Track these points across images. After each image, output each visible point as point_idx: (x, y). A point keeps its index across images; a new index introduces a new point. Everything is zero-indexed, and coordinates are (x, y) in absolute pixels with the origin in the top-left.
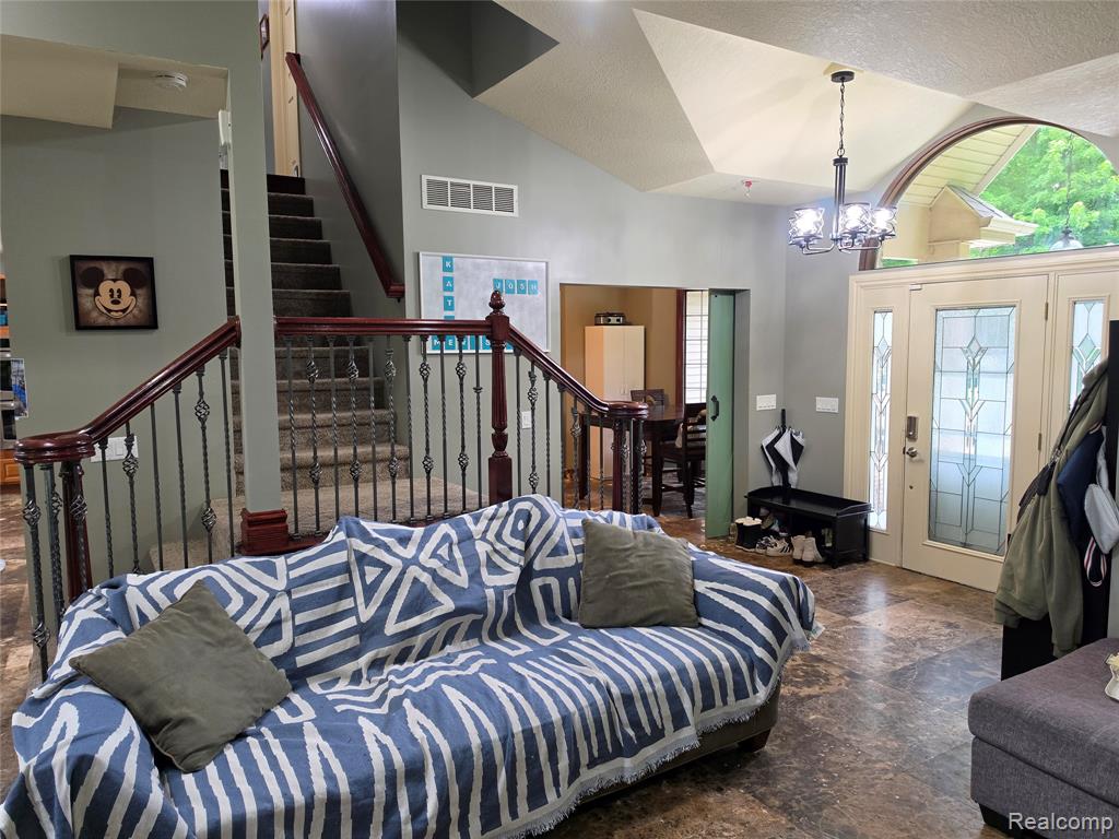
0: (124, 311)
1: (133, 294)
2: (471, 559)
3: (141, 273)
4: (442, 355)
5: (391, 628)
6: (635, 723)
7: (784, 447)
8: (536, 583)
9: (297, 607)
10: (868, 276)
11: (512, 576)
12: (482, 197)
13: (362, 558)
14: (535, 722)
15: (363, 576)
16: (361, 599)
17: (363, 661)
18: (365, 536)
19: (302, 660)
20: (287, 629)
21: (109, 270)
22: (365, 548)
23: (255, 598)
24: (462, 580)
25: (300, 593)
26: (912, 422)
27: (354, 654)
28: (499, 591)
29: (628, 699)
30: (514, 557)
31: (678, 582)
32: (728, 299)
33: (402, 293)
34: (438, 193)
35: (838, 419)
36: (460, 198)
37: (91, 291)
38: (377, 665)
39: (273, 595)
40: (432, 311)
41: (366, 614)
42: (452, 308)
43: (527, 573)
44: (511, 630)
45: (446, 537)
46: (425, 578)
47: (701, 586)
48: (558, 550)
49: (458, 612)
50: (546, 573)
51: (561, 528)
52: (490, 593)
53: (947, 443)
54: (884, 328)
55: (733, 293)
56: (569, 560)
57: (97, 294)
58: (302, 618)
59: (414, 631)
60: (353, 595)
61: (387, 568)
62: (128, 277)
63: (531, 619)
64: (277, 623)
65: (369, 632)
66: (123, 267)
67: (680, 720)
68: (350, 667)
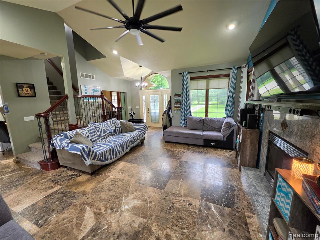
0: (29, 93)
1: (30, 90)
2: (109, 126)
3: (32, 87)
4: (86, 101)
5: (102, 135)
6: (134, 140)
7: (132, 113)
8: (116, 129)
9: (90, 134)
10: (141, 91)
11: (114, 128)
12: (90, 77)
13: (96, 127)
14: (126, 140)
15: (96, 129)
16: (97, 132)
17: (100, 139)
18: (95, 124)
19: (92, 140)
20: (90, 136)
21: (25, 86)
22: (96, 126)
23: (84, 133)
24: (109, 129)
25: (90, 132)
26: (148, 109)
27: (98, 139)
28: (113, 130)
29: (133, 137)
30: (114, 126)
31: (133, 127)
32: (123, 93)
33: (78, 91)
34: (83, 76)
35: (139, 109)
36: (86, 77)
37: (21, 90)
38: (102, 139)
39: (87, 133)
40: (84, 94)
41: (99, 134)
42: (86, 94)
43: (115, 128)
44: (114, 135)
45: (105, 124)
46: (105, 129)
47: (135, 127)
48: (118, 125)
49: (110, 132)
50: (117, 127)
51: (118, 122)
52: (112, 130)
53: (152, 111)
54: (144, 97)
55: (124, 92)
56: (120, 126)
57: (23, 90)
58: (91, 135)
59: (105, 135)
60: (96, 132)
61: (100, 128)
62: (29, 87)
63: (116, 133)
64: (88, 136)
65: (100, 136)
66: (28, 85)
67: (138, 139)
68: (99, 140)
